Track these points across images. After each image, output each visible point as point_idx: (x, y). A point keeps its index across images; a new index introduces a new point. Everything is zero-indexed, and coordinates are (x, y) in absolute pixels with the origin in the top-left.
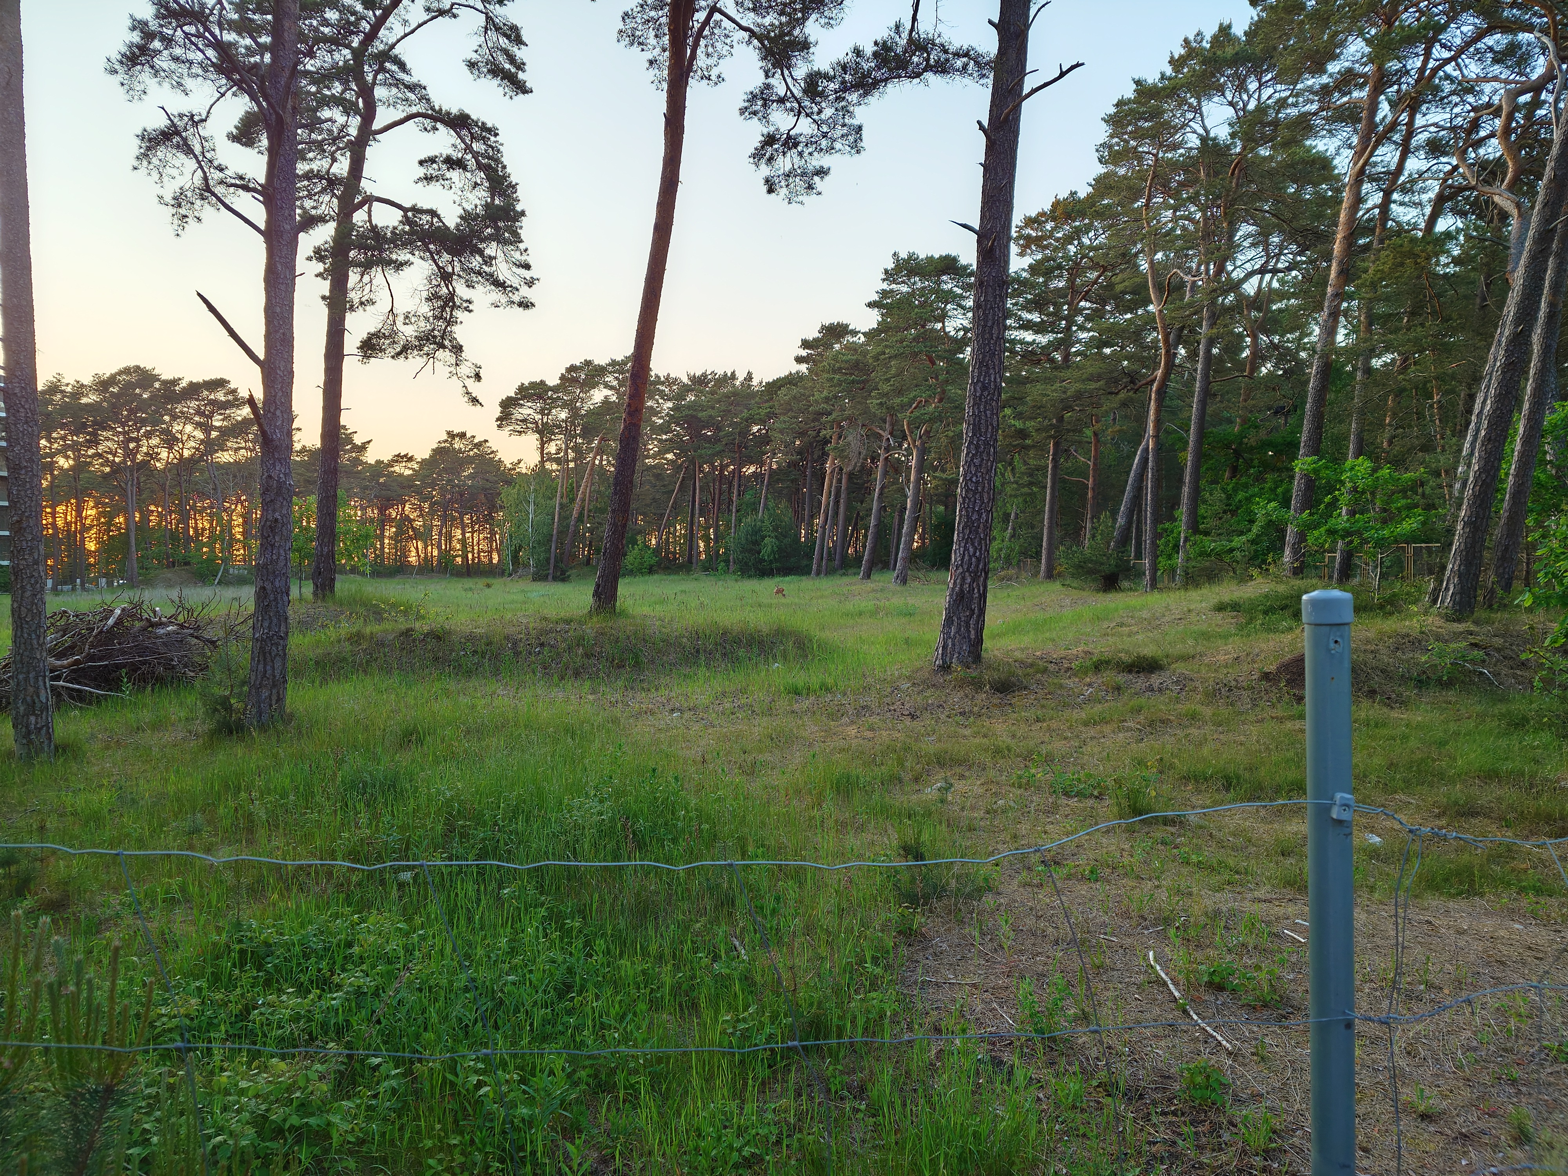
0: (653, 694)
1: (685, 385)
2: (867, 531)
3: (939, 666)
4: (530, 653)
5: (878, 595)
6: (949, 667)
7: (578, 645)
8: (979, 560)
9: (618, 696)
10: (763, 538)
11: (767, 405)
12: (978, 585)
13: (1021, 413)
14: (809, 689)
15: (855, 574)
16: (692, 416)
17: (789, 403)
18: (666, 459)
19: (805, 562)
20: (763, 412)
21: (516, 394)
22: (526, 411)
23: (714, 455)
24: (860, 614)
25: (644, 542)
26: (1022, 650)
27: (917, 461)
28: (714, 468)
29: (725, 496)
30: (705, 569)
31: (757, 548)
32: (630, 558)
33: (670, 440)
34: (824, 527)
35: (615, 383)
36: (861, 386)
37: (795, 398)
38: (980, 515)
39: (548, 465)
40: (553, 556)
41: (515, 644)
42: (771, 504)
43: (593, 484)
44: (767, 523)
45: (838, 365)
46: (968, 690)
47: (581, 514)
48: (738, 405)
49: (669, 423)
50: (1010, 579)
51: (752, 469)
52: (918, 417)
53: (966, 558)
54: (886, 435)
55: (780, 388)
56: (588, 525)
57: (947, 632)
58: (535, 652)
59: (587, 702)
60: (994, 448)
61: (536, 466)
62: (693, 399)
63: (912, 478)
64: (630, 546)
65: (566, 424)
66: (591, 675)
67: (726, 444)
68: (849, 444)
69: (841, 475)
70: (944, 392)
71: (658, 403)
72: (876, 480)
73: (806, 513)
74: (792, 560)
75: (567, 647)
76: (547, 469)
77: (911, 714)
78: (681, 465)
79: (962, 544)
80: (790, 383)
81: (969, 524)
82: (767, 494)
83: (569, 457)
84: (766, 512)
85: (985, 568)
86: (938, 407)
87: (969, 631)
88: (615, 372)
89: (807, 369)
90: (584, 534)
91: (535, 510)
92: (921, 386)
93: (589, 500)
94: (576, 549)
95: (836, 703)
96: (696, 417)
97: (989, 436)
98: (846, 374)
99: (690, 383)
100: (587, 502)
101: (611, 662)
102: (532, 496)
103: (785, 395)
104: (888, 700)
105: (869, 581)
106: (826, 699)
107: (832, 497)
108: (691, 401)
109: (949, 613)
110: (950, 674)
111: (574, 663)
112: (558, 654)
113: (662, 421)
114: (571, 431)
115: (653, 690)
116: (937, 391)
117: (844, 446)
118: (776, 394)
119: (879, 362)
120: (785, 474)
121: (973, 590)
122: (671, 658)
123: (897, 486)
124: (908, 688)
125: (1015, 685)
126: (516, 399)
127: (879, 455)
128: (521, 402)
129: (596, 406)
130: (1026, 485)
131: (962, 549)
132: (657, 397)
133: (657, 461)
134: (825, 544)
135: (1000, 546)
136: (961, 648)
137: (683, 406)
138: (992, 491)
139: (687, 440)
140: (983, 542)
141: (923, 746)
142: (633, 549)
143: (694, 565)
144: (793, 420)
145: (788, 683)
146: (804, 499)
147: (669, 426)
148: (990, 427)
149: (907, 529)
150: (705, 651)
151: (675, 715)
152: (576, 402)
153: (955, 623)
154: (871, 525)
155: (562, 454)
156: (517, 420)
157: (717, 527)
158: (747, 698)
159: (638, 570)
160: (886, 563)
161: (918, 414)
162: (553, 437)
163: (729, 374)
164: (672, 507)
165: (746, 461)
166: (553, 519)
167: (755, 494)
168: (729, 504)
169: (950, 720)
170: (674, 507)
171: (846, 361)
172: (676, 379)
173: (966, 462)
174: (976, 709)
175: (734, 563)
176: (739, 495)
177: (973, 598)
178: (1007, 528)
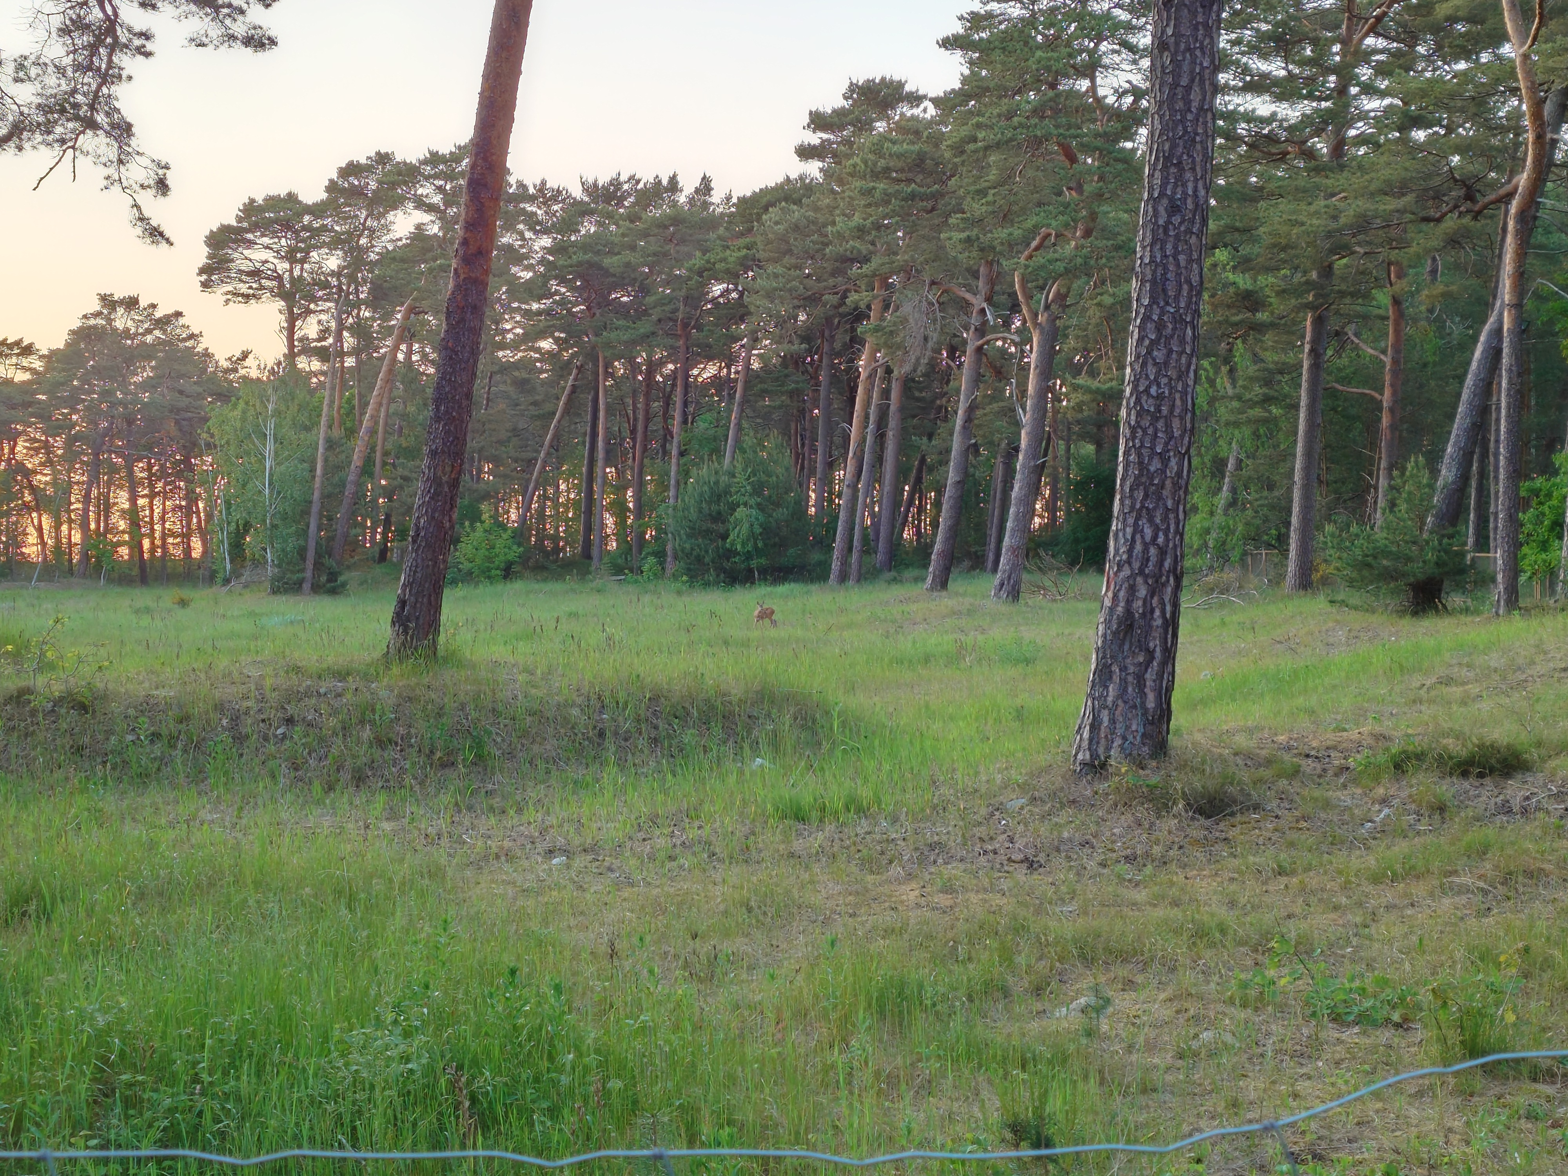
0: (512, 819)
1: (576, 203)
2: (940, 493)
3: (1084, 764)
4: (266, 739)
5: (962, 622)
6: (1103, 765)
7: (362, 722)
8: (1162, 552)
9: (443, 824)
10: (733, 507)
11: (742, 242)
12: (1162, 602)
13: (1247, 260)
14: (823, 809)
15: (916, 580)
16: (591, 265)
17: (784, 239)
18: (538, 350)
19: (816, 556)
20: (733, 256)
21: (239, 219)
22: (258, 255)
23: (634, 342)
24: (927, 659)
25: (495, 516)
26: (1250, 731)
27: (1041, 354)
28: (634, 368)
29: (656, 425)
30: (618, 570)
31: (721, 528)
32: (466, 548)
33: (548, 312)
34: (854, 487)
35: (437, 199)
36: (929, 205)
37: (796, 228)
38: (1165, 462)
39: (302, 363)
40: (312, 543)
41: (235, 720)
42: (749, 441)
43: (392, 400)
44: (740, 478)
45: (882, 163)
46: (1141, 812)
47: (369, 461)
48: (683, 241)
49: (546, 278)
50: (1225, 590)
51: (710, 371)
52: (1041, 267)
53: (1138, 547)
54: (978, 302)
55: (766, 209)
56: (383, 482)
57: (1100, 696)
58: (276, 736)
59: (378, 836)
60: (1194, 328)
61: (279, 364)
62: (593, 230)
63: (1031, 388)
64: (467, 523)
65: (338, 279)
66: (387, 781)
67: (660, 320)
68: (905, 320)
69: (889, 382)
70: (1093, 216)
71: (523, 239)
72: (958, 391)
73: (819, 458)
74: (791, 551)
75: (339, 725)
76: (301, 371)
77: (1027, 859)
78: (569, 362)
79: (1131, 521)
80: (786, 199)
81: (1143, 480)
82: (740, 419)
83: (346, 345)
84: (738, 456)
85: (1175, 569)
86: (1083, 247)
87: (1143, 695)
88: (436, 176)
89: (821, 170)
90: (374, 501)
91: (276, 452)
92: (1049, 204)
93: (386, 432)
94: (358, 530)
95: (878, 837)
96: (600, 267)
97: (1182, 305)
98: (898, 181)
99: (586, 199)
100: (380, 435)
101: (428, 756)
102: (271, 424)
103: (777, 223)
104: (981, 831)
105: (944, 593)
106: (859, 830)
107: (871, 427)
108: (588, 234)
109: (1104, 657)
110: (1106, 779)
111: (354, 757)
112: (321, 740)
113: (531, 274)
114: (348, 294)
115: (512, 812)
116: (1080, 215)
117: (895, 324)
118: (759, 219)
119: (964, 157)
120: (777, 379)
121: (1152, 611)
122: (548, 747)
123: (1001, 404)
124: (1022, 808)
125: (1235, 802)
126: (239, 231)
127: (965, 342)
128: (250, 236)
129: (400, 243)
130: (1257, 403)
131: (1129, 530)
132: (521, 226)
133: (520, 354)
134: (857, 520)
135: (1206, 524)
136: (1128, 727)
137: (574, 244)
138: (1189, 415)
139: (582, 311)
140: (1171, 516)
141: (1050, 924)
142: (473, 529)
143: (595, 562)
144: (792, 272)
145: (781, 797)
146: (814, 429)
147: (545, 284)
148: (1185, 287)
149: (1020, 489)
150: (616, 734)
151: (555, 861)
152: (360, 236)
153: (1116, 678)
154: (949, 482)
155: (331, 340)
156: (241, 272)
157: (641, 485)
158: (700, 828)
159: (483, 572)
160: (978, 557)
161: (1042, 261)
162: (312, 306)
163: (665, 182)
164: (551, 446)
165: (699, 354)
166: (313, 470)
167: (718, 420)
168: (665, 440)
169: (1105, 871)
170: (555, 446)
171: (899, 156)
172: (559, 192)
173: (1138, 357)
174: (1157, 850)
175: (675, 557)
176: (685, 422)
177: (1151, 627)
178: (1220, 489)
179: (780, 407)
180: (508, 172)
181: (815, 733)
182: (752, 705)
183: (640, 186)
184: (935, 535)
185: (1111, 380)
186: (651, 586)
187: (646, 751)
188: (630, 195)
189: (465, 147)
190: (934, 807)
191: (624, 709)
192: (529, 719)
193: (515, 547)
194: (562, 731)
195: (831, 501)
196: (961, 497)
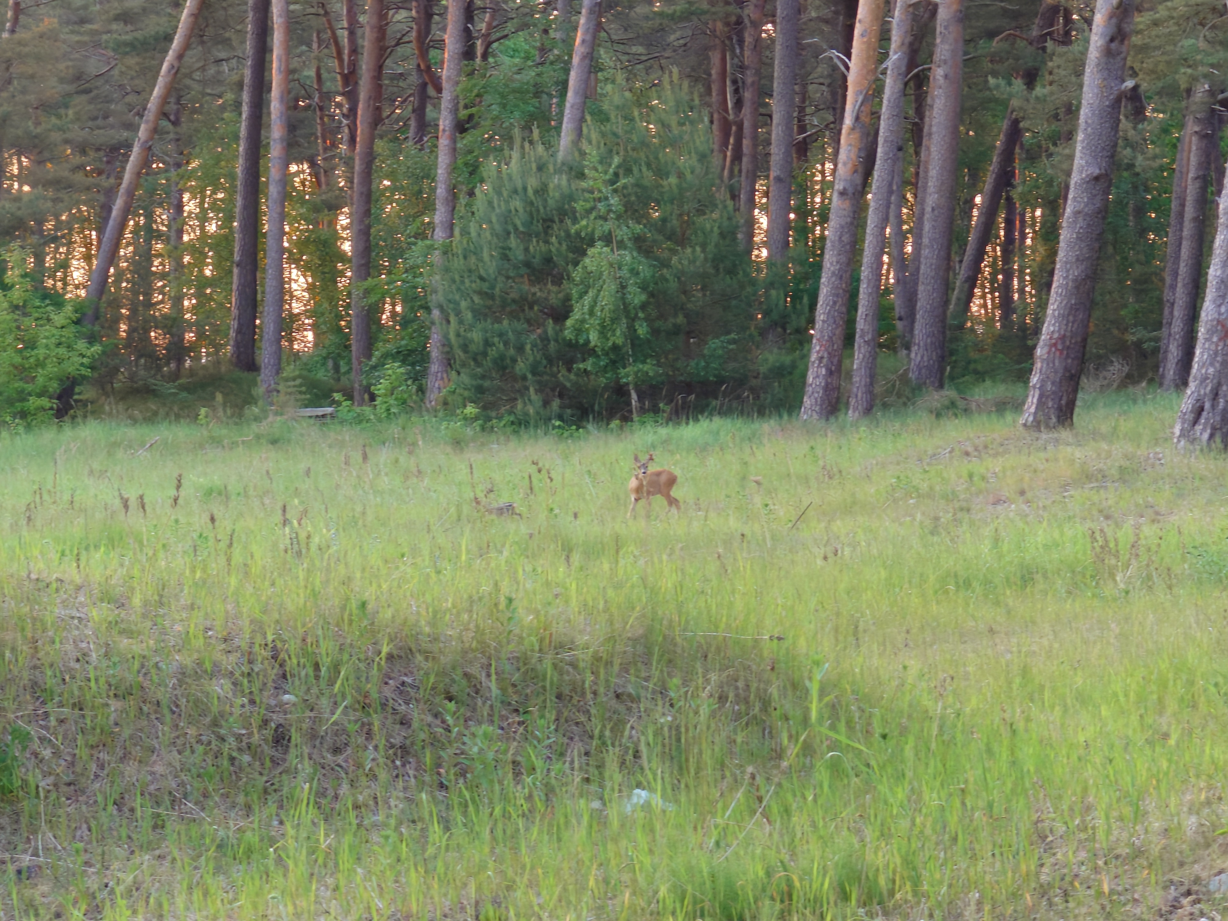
2: (1054, 206)
5: (1109, 498)
10: (580, 246)
15: (1001, 407)
19: (770, 356)
24: (1026, 578)
25: (36, 277)
29: (403, 62)
30: (317, 394)
31: (552, 294)
34: (857, 194)
42: (614, 93)
44: (595, 179)
73: (777, 132)
74: (714, 344)
82: (593, 44)
84: (591, 130)
105: (1065, 434)
107: (894, 57)
122: (159, 769)
134: (865, 273)
143: (265, 374)
145: (690, 869)
146: (765, 67)
150: (313, 736)
154: (1075, 178)
157: (369, 200)
164: (163, 114)
167: (543, 50)
168: (423, 97)
170: (172, 113)
175: (449, 363)
176: (468, 54)
179: (687, 16)
182: (625, 669)
184: (1042, 305)
186: (394, 429)
190: (1043, 891)
191: (331, 683)
192: (115, 705)
193: (81, 345)
195: (804, 231)
196: (1103, 211)
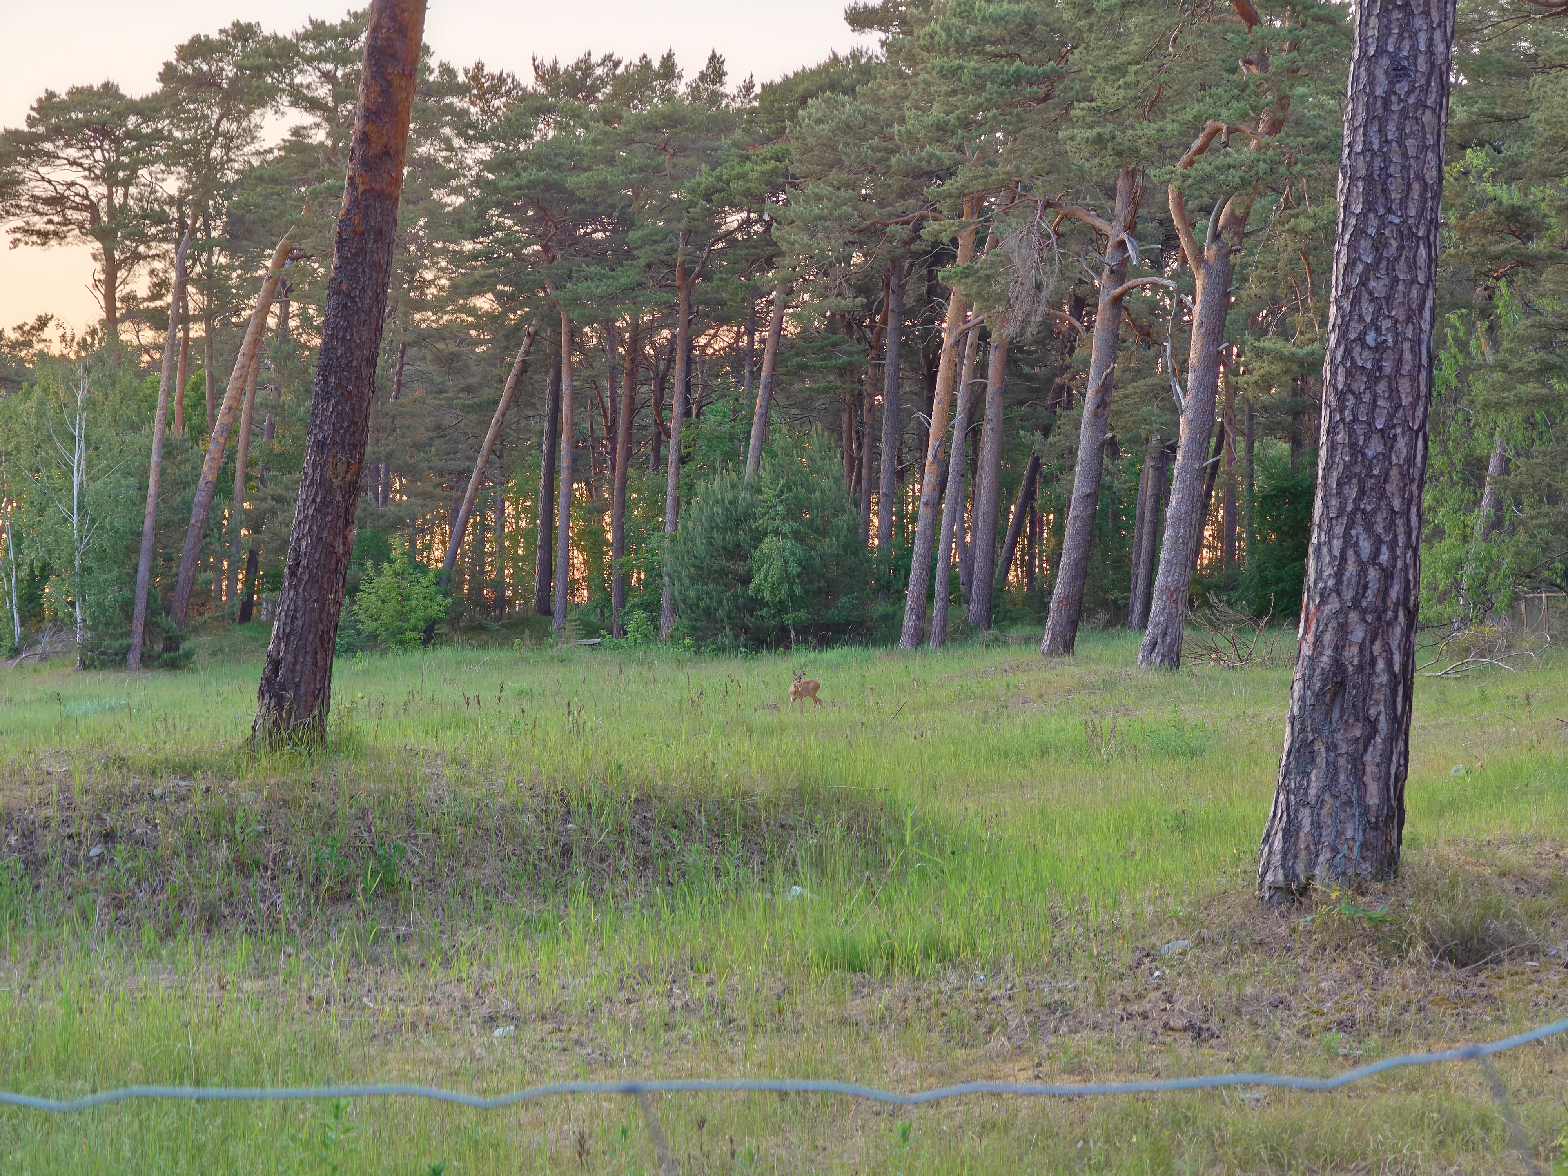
0: (436, 974)
1: (527, 96)
2: (1061, 512)
3: (1275, 888)
4: (74, 863)
5: (1097, 700)
6: (1304, 891)
7: (216, 837)
8: (1387, 575)
9: (334, 981)
10: (758, 537)
11: (768, 150)
12: (1389, 651)
13: (1514, 163)
14: (891, 956)
15: (1027, 641)
16: (549, 186)
17: (830, 145)
18: (472, 311)
19: (880, 608)
20: (755, 170)
21: (31, 122)
22: (61, 174)
23: (612, 298)
24: (1044, 751)
25: (411, 555)
26: (1524, 843)
27: (1207, 305)
28: (612, 335)
29: (646, 419)
30: (590, 631)
31: (740, 567)
32: (368, 600)
33: (486, 255)
34: (935, 504)
35: (323, 91)
36: (1041, 91)
37: (847, 128)
38: (1389, 442)
39: (127, 334)
40: (141, 596)
41: (28, 836)
42: (780, 439)
43: (260, 386)
44: (768, 494)
45: (972, 31)
46: (1361, 958)
47: (225, 475)
48: (682, 150)
49: (482, 205)
50: (1487, 651)
51: (725, 338)
52: (1207, 178)
53: (1351, 568)
54: (1115, 231)
55: (803, 102)
56: (246, 505)
57: (1298, 789)
58: (88, 859)
59: (239, 1000)
60: (1429, 246)
61: (93, 332)
62: (551, 134)
63: (1193, 356)
64: (369, 564)
65: (179, 209)
66: (253, 922)
67: (649, 266)
68: (1007, 260)
69: (986, 353)
70: (1283, 102)
71: (450, 148)
72: (1086, 363)
73: (884, 464)
74: (844, 600)
75: (182, 843)
76: (123, 346)
77: (1190, 1026)
78: (518, 328)
79: (1339, 530)
80: (833, 86)
81: (1357, 469)
82: (767, 408)
83: (191, 305)
84: (766, 462)
85: (1407, 599)
86: (1268, 147)
87: (1362, 786)
88: (322, 58)
89: (883, 44)
90: (234, 532)
91: (89, 462)
92: (1218, 86)
93: (250, 432)
94: (211, 574)
95: (972, 995)
96: (559, 188)
97: (1412, 212)
98: (997, 56)
99: (542, 90)
100: (242, 436)
101: (312, 887)
102: (82, 420)
103: (819, 121)
104: (1126, 986)
105: (1068, 658)
106: (943, 986)
107: (959, 417)
108: (544, 141)
109: (1302, 730)
110: (1309, 910)
111: (205, 888)
112: (156, 864)
113: (461, 199)
114: (194, 230)
115: (435, 965)
116: (1264, 101)
117: (992, 265)
118: (793, 117)
119: (1093, 19)
120: (821, 349)
121: (1373, 662)
122: (488, 871)
123: (1150, 381)
124: (1183, 953)
125: (1501, 942)
126: (31, 139)
127: (1096, 292)
128: (48, 146)
129: (270, 157)
130: (1530, 374)
131: (1337, 544)
132: (447, 131)
133: (446, 318)
134: (940, 555)
135: (1457, 554)
136: (1339, 834)
137: (523, 157)
138: (1424, 374)
139: (535, 254)
140: (1399, 522)
141: (1226, 1114)
142: (379, 573)
143: (557, 618)
144: (842, 193)
145: (828, 938)
146: (876, 422)
147: (482, 214)
148: (1416, 186)
149: (1180, 503)
150: (587, 851)
151: (498, 1032)
152: (210, 146)
153: (1321, 761)
154: (1075, 495)
155: (169, 299)
156: (34, 198)
157: (623, 507)
158: (711, 983)
159: (394, 635)
160: (1118, 608)
161: (1208, 168)
162: (142, 249)
163: (656, 64)
164: (492, 451)
165: (707, 315)
166: (143, 487)
167: (735, 411)
168: (659, 441)
169: (1309, 1043)
170: (498, 450)
171: (998, 20)
172: (501, 80)
173: (1347, 289)
174: (1386, 1013)
175: (674, 611)
176: (687, 413)
177: (1371, 685)
178: (1477, 502)
179: (826, 390)
180: (427, 50)
181: (878, 849)
182: (787, 809)
183: (620, 70)
184: (1054, 576)
185: (1312, 341)
186: (639, 653)
187: (632, 876)
188: (604, 84)
189: (363, 14)
190: (1055, 953)
191: (599, 817)
192: (460, 830)
193: (439, 598)
194: (509, 847)
195: (901, 528)
196: (1093, 516)
